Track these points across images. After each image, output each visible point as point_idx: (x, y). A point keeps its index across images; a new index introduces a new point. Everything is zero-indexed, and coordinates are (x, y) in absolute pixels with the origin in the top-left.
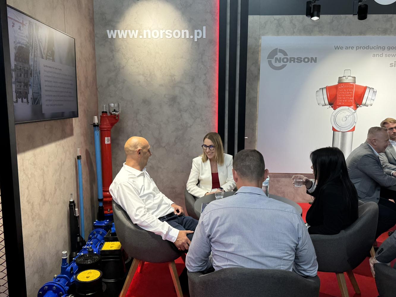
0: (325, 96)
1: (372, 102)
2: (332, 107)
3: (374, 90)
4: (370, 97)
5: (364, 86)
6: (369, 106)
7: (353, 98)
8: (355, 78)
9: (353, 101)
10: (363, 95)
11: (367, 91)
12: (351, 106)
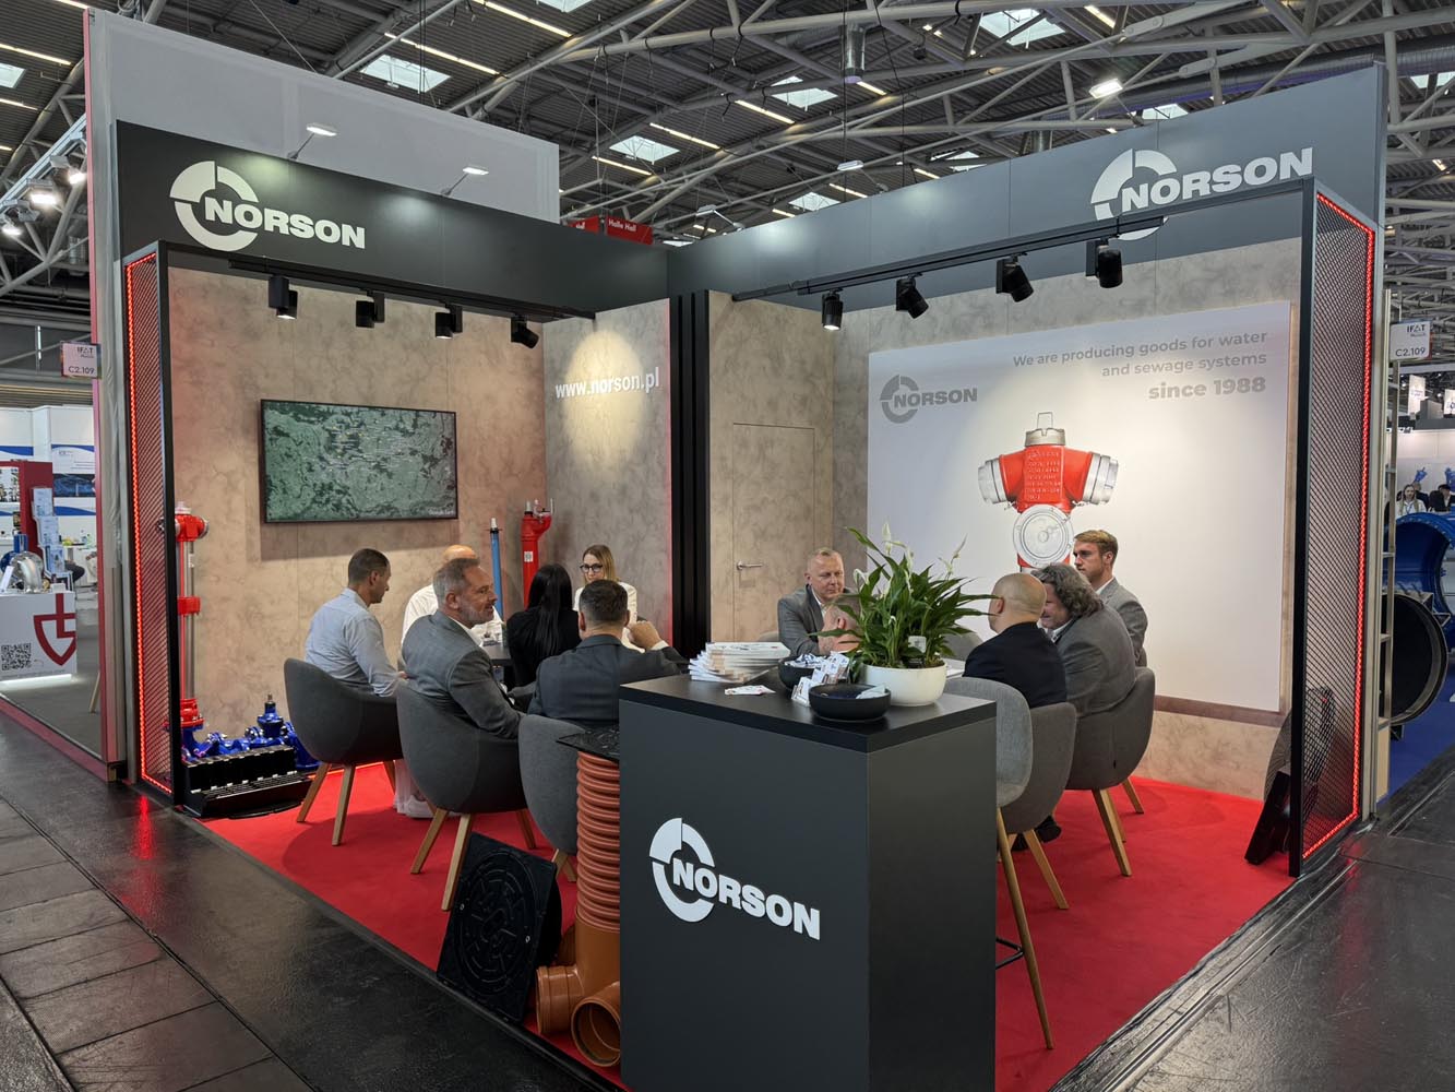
0: (999, 480)
1: (1108, 493)
2: (1014, 506)
3: (1111, 461)
4: (1102, 479)
5: (1085, 453)
6: (1102, 504)
7: (1061, 484)
9: (1060, 490)
10: (1083, 475)
11: (1094, 463)
12: (1057, 502)
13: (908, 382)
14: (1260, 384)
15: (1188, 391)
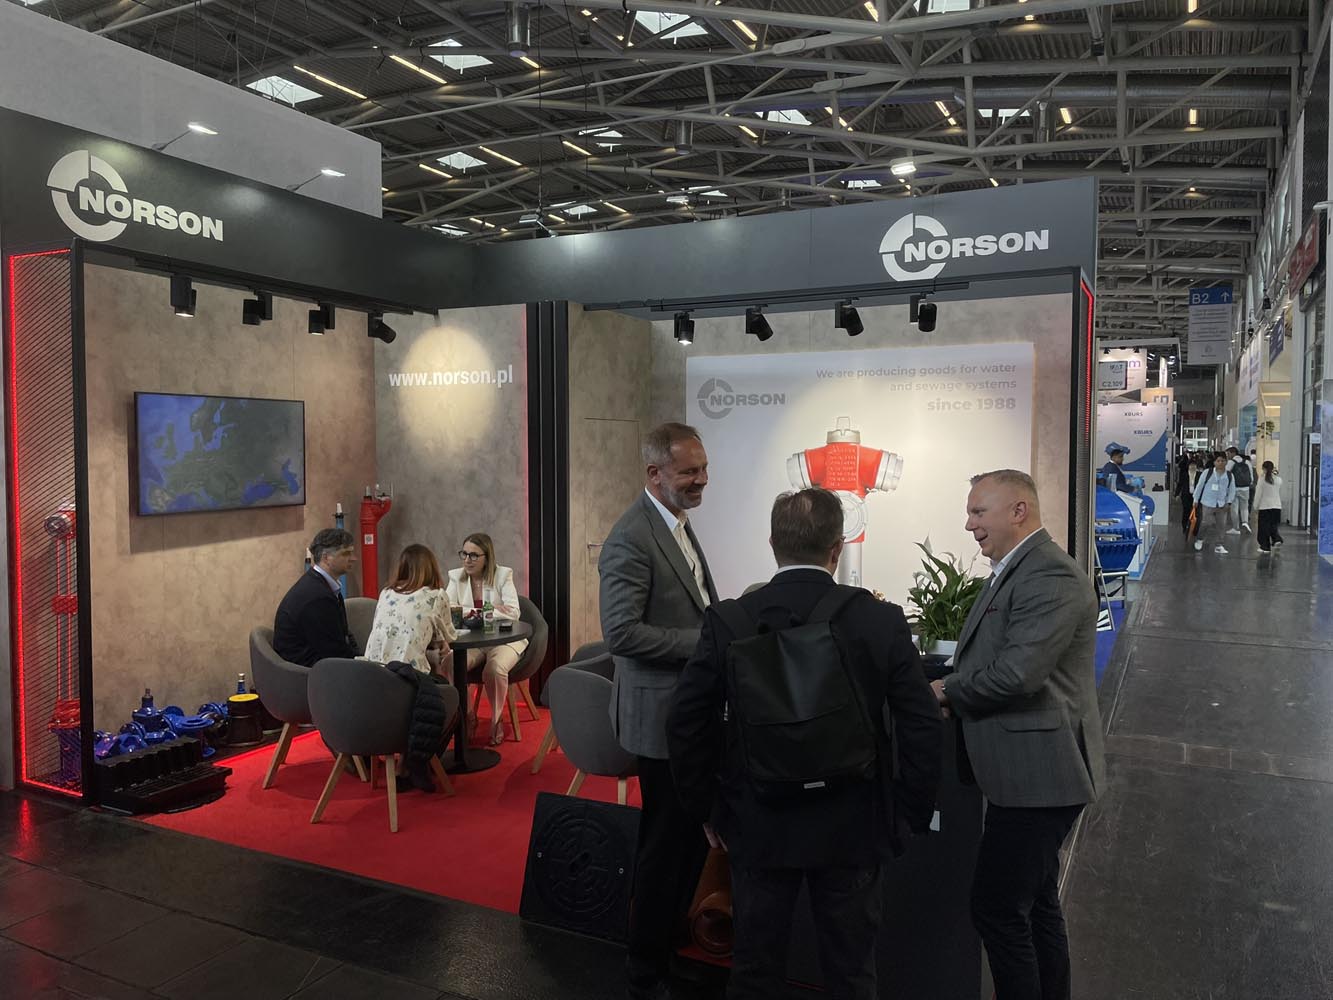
0: (805, 470)
1: (895, 482)
3: (898, 458)
4: (890, 471)
5: (876, 450)
6: (890, 491)
7: (857, 474)
8: (858, 433)
9: (857, 480)
10: (875, 469)
11: (884, 459)
12: (854, 489)
13: (721, 383)
14: (1011, 402)
15: (957, 405)
